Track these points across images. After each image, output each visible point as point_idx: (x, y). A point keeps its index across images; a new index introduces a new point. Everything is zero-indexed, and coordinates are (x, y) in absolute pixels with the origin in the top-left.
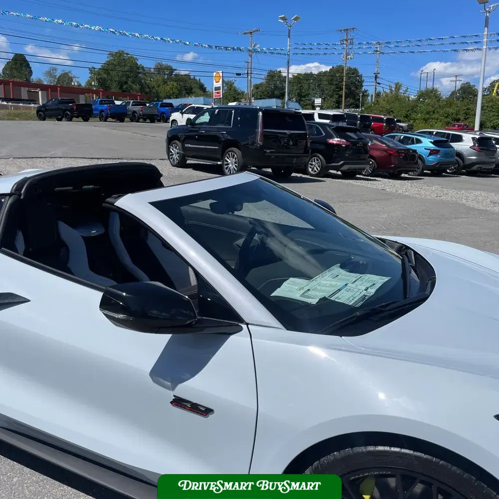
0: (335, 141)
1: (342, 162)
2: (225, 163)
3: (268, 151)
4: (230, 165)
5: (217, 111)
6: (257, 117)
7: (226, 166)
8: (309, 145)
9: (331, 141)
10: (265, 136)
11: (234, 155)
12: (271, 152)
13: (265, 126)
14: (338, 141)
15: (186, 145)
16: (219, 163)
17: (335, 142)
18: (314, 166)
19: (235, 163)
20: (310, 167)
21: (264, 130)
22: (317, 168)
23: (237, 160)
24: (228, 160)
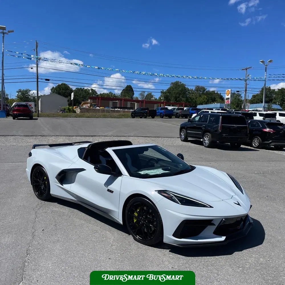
1: (271, 141)
2: (204, 140)
3: (224, 135)
4: (206, 141)
6: (219, 118)
7: (204, 142)
10: (223, 127)
11: (208, 136)
12: (226, 135)
13: (222, 123)
14: (268, 130)
15: (188, 131)
16: (201, 140)
18: (256, 142)
20: (254, 143)
21: (222, 125)
22: (257, 144)
23: (209, 139)
24: (205, 139)
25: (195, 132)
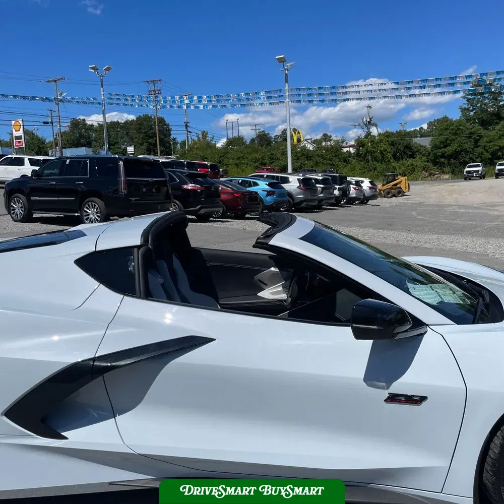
0: (190, 186)
1: (199, 206)
2: (85, 214)
3: (133, 199)
4: (91, 216)
5: (68, 161)
6: (118, 166)
7: (86, 217)
8: (170, 192)
9: (185, 186)
10: (129, 184)
11: (95, 205)
12: (136, 200)
13: (127, 174)
14: (192, 186)
15: (33, 198)
16: (76, 214)
17: (190, 188)
19: (97, 213)
21: (127, 178)
23: (99, 210)
24: (88, 211)
25: (56, 199)
